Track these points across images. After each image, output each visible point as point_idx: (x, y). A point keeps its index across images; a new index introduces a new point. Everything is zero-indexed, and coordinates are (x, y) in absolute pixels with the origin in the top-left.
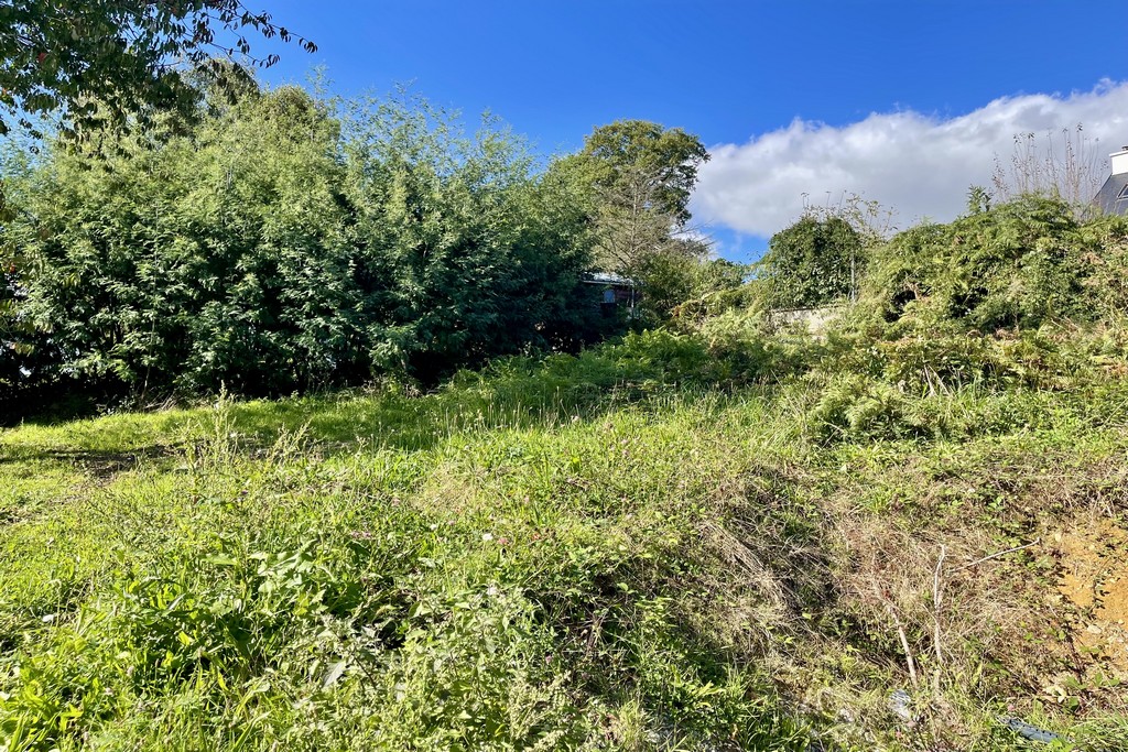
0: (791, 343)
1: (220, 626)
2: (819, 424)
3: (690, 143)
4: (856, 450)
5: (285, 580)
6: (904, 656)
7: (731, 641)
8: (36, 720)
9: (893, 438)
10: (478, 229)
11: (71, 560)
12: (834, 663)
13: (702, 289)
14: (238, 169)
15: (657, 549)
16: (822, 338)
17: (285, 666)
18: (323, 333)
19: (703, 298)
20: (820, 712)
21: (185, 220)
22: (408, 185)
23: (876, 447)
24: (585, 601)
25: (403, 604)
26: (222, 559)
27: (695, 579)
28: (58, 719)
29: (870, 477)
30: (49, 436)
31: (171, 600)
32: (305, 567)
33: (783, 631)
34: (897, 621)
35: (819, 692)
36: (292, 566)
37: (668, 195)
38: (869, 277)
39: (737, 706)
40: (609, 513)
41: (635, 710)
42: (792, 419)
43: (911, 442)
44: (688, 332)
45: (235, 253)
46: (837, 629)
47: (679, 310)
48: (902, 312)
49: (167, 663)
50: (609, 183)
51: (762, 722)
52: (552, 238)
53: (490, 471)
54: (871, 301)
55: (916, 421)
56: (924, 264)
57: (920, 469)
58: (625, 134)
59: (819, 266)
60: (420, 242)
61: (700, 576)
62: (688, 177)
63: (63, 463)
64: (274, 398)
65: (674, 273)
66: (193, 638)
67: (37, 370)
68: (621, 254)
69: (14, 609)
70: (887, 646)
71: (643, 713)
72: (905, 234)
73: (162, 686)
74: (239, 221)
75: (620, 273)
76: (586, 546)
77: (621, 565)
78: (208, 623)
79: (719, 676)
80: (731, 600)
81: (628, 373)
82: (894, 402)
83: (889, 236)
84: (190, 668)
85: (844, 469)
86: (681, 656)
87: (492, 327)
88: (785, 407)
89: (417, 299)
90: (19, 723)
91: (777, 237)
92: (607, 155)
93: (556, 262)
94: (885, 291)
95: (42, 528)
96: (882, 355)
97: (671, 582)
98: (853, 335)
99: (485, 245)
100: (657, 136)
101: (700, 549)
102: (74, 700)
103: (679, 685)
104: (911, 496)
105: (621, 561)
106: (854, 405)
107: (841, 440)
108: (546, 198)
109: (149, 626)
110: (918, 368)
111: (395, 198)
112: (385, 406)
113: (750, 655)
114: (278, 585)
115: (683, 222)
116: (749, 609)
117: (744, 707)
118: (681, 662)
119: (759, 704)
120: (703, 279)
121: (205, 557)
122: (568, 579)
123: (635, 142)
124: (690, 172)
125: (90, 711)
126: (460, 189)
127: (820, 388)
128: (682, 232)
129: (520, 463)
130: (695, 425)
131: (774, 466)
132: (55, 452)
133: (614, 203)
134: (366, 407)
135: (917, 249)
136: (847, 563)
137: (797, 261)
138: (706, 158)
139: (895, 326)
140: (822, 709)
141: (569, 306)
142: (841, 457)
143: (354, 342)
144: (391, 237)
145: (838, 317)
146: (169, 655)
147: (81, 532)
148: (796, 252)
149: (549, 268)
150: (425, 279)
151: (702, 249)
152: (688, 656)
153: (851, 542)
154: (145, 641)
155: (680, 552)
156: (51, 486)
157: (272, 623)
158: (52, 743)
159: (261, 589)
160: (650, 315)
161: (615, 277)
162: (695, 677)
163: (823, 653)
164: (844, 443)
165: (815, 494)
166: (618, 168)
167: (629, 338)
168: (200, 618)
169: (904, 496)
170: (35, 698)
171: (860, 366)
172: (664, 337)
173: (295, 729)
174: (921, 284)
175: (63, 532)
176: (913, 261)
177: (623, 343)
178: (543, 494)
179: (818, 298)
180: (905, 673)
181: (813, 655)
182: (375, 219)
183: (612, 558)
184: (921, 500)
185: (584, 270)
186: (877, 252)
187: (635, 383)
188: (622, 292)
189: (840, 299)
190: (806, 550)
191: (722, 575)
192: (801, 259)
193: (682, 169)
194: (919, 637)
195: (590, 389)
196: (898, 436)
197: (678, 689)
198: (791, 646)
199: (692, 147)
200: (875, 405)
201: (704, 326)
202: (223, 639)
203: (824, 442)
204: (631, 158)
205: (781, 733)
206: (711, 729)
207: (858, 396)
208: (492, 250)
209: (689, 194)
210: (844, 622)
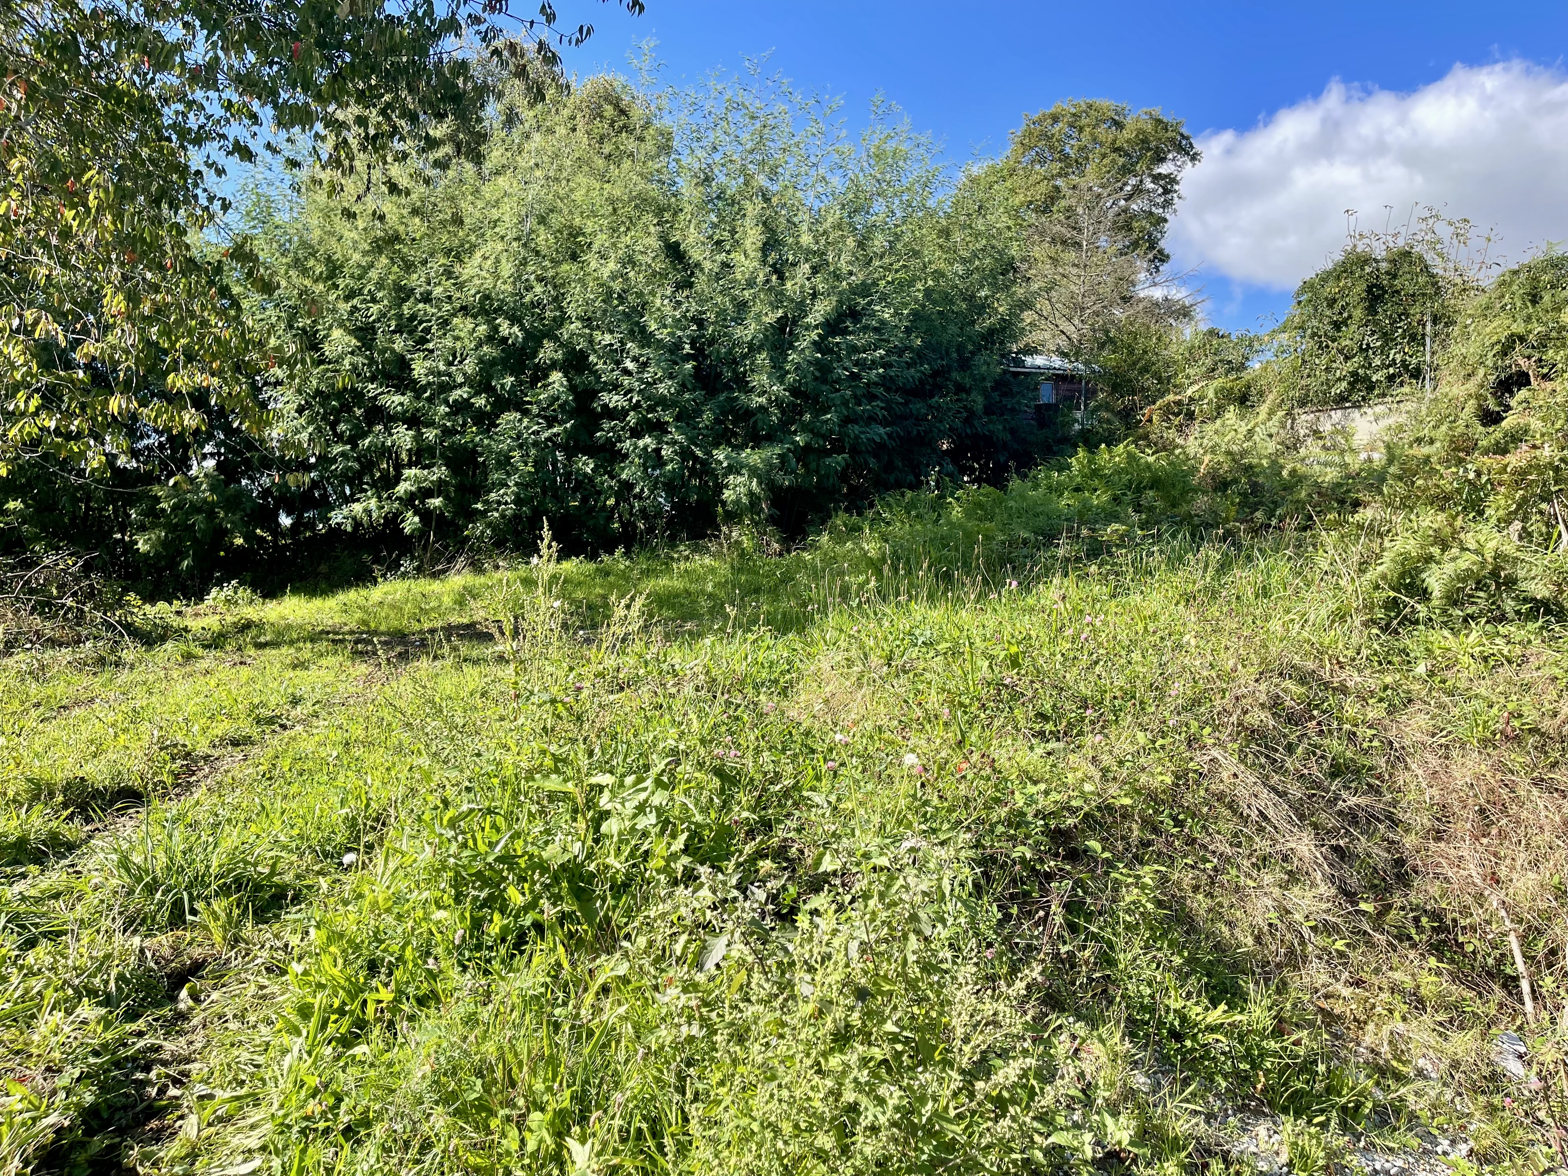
0: (1326, 464)
1: (556, 880)
2: (1379, 596)
3: (1170, 134)
4: (1441, 638)
5: (635, 816)
6: (1516, 979)
7: (1250, 941)
8: (337, 1003)
9: (1502, 618)
10: (864, 289)
11: (361, 783)
12: (1409, 985)
13: (1188, 377)
14: (540, 209)
15: (1138, 792)
16: (1376, 456)
17: (642, 941)
18: (655, 459)
19: (1189, 392)
20: (1387, 1061)
21: (473, 292)
22: (764, 223)
23: (1474, 634)
24: (1038, 867)
25: (787, 859)
26: (554, 783)
27: (1194, 840)
28: (365, 1002)
29: (1463, 685)
30: (319, 610)
31: (494, 840)
32: (659, 798)
33: (1327, 929)
34: (1507, 923)
35: (1385, 1030)
36: (643, 796)
37: (1135, 224)
38: (1457, 349)
39: (1264, 1043)
40: (1065, 733)
41: (1117, 1039)
42: (1337, 586)
43: (1532, 626)
44: (1167, 447)
45: (534, 338)
46: (1413, 931)
47: (1152, 412)
48: (1508, 408)
49: (494, 929)
50: (1045, 209)
51: (1301, 1071)
52: (964, 300)
53: (890, 665)
54: (1459, 390)
55: (1541, 590)
56: (1545, 324)
57: (1547, 672)
58: (1071, 126)
59: (1373, 333)
60: (780, 313)
61: (1201, 837)
62: (1166, 192)
63: (339, 647)
64: (593, 557)
65: (1145, 352)
66: (523, 894)
67: (300, 517)
68: (1064, 325)
69: (298, 848)
70: (1490, 961)
71: (1128, 1045)
72: (1515, 273)
73: (489, 961)
74: (538, 289)
75: (1064, 355)
76: (1035, 783)
77: (1086, 815)
78: (542, 875)
79: (1234, 995)
80: (1248, 875)
81: (1081, 514)
82: (1505, 558)
83: (1488, 279)
84: (521, 940)
85: (1421, 669)
86: (1177, 960)
87: (879, 448)
88: (1326, 568)
89: (778, 402)
90: (317, 1006)
91: (1308, 286)
92: (1042, 162)
93: (970, 338)
94: (1481, 372)
95: (322, 737)
96: (1484, 479)
97: (1159, 844)
98: (1426, 450)
99: (873, 314)
100: (1119, 125)
101: (1202, 793)
102: (383, 977)
103: (1178, 1005)
104: (1531, 716)
105: (1086, 809)
106: (1438, 563)
107: (1417, 622)
108: (957, 236)
109: (470, 875)
110: (1543, 499)
111: (748, 244)
112: (737, 570)
113: (1279, 966)
114: (627, 823)
115: (1157, 268)
116: (1277, 892)
117: (1273, 1045)
118: (1179, 971)
119: (1297, 1043)
120: (1191, 358)
121: (534, 780)
122: (1012, 832)
123: (1086, 137)
124: (1168, 183)
125: (403, 993)
126: (839, 226)
127: (1380, 535)
128: (1155, 284)
129: (932, 653)
130: (1188, 599)
131: (1311, 665)
132: (328, 633)
133: (1053, 241)
134: (712, 570)
135: (1535, 299)
136: (1428, 824)
137: (1337, 326)
138: (1194, 158)
139: (1497, 433)
140: (1389, 1056)
141: (988, 410)
142: (1416, 650)
143: (693, 472)
144: (742, 306)
145: (1403, 419)
146: (497, 917)
147: (369, 744)
148: (1336, 310)
149: (960, 348)
150: (788, 372)
151: (1185, 313)
152: (1188, 961)
153: (1435, 791)
154: (467, 896)
155: (1173, 794)
156: (327, 679)
157: (620, 878)
158: (358, 1036)
159: (604, 828)
160: (1108, 421)
161: (1057, 362)
162: (1199, 995)
163: (1391, 969)
164: (1421, 627)
165: (1375, 712)
166: (1059, 182)
167: (1079, 460)
168: (533, 867)
169: (1520, 716)
170: (336, 972)
171: (1447, 499)
172: (1131, 457)
173: (663, 1032)
174: (1540, 360)
175: (347, 744)
176: (1528, 319)
177: (1069, 467)
178: (967, 701)
179: (1371, 388)
180: (1518, 1006)
181: (1377, 971)
182: (718, 279)
183: (1074, 803)
184: (1547, 725)
185: (1011, 352)
186: (1471, 304)
187: (1094, 530)
188: (1066, 386)
189: (1406, 389)
190: (1363, 801)
191: (1236, 835)
192: (1345, 322)
193: (1156, 178)
194: (1540, 949)
195: (1025, 542)
196: (1511, 615)
197: (1175, 1011)
198: (1341, 954)
199: (1172, 140)
200: (1474, 563)
201: (1191, 438)
202: (561, 899)
203: (1388, 625)
204: (1081, 164)
205: (1329, 1090)
206: (1225, 1077)
207: (1445, 547)
208: (883, 322)
209: (1166, 220)
210: (1424, 920)
